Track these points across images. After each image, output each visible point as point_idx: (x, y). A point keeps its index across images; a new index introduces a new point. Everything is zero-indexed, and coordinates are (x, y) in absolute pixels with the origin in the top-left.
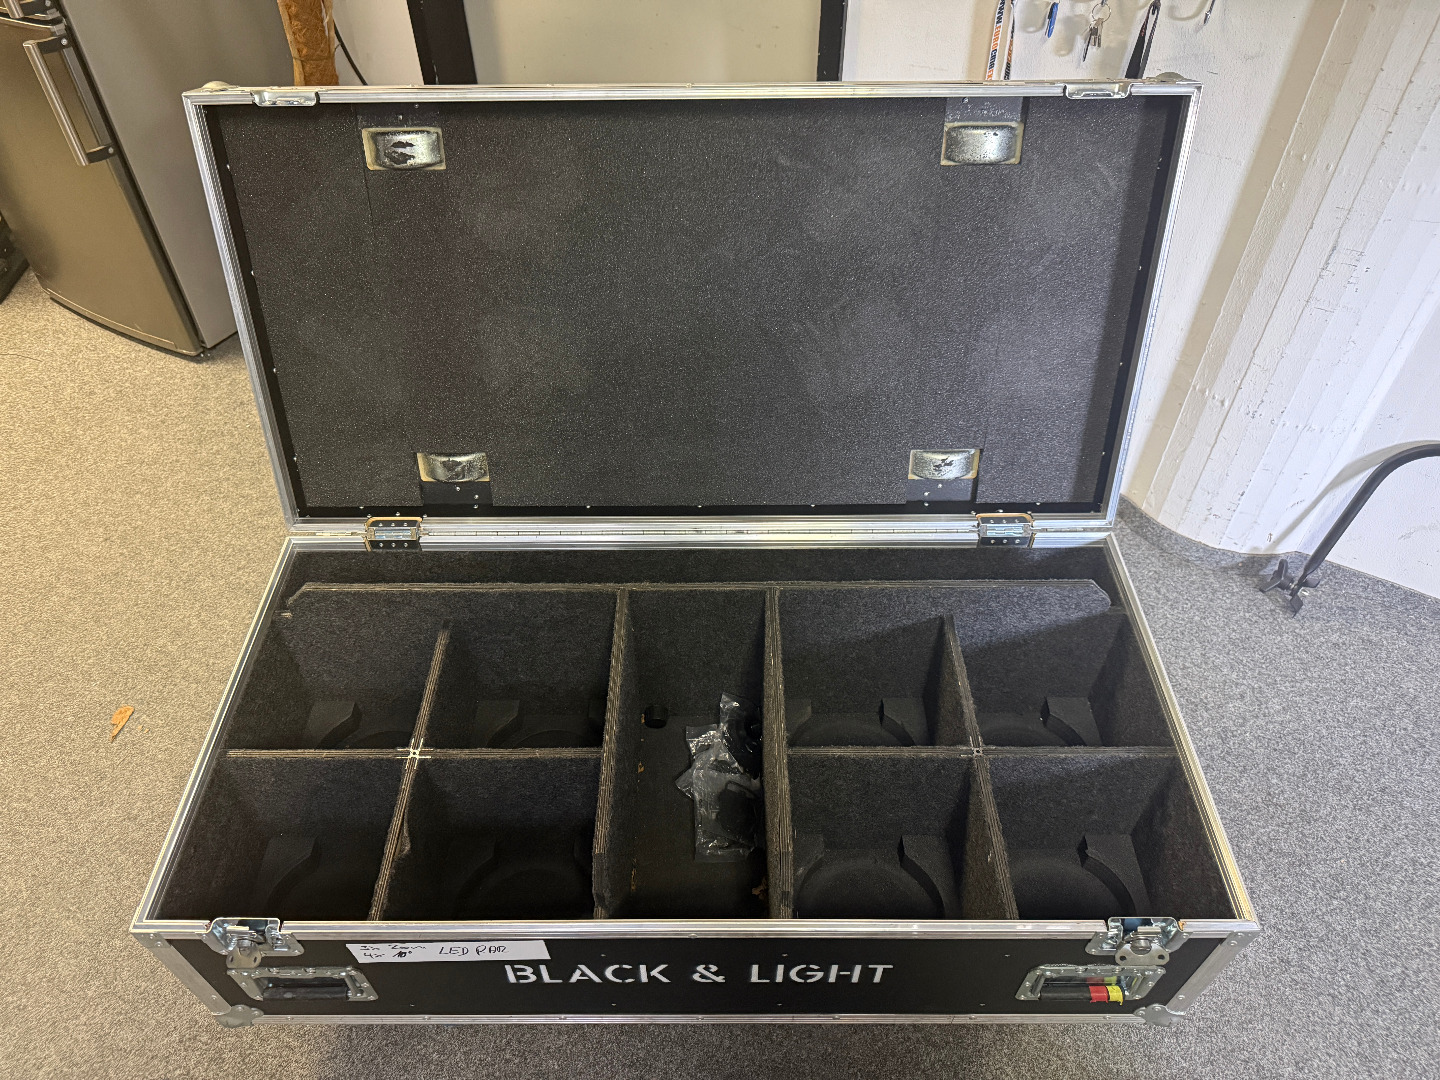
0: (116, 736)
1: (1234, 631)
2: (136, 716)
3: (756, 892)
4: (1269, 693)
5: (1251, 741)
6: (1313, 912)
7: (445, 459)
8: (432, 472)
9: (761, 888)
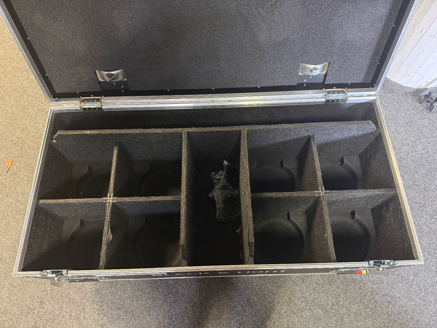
0: (8, 171)
1: (407, 118)
2: (13, 163)
3: (238, 231)
4: (418, 142)
5: (410, 161)
6: (425, 223)
7: (107, 73)
8: (103, 78)
9: (239, 230)
